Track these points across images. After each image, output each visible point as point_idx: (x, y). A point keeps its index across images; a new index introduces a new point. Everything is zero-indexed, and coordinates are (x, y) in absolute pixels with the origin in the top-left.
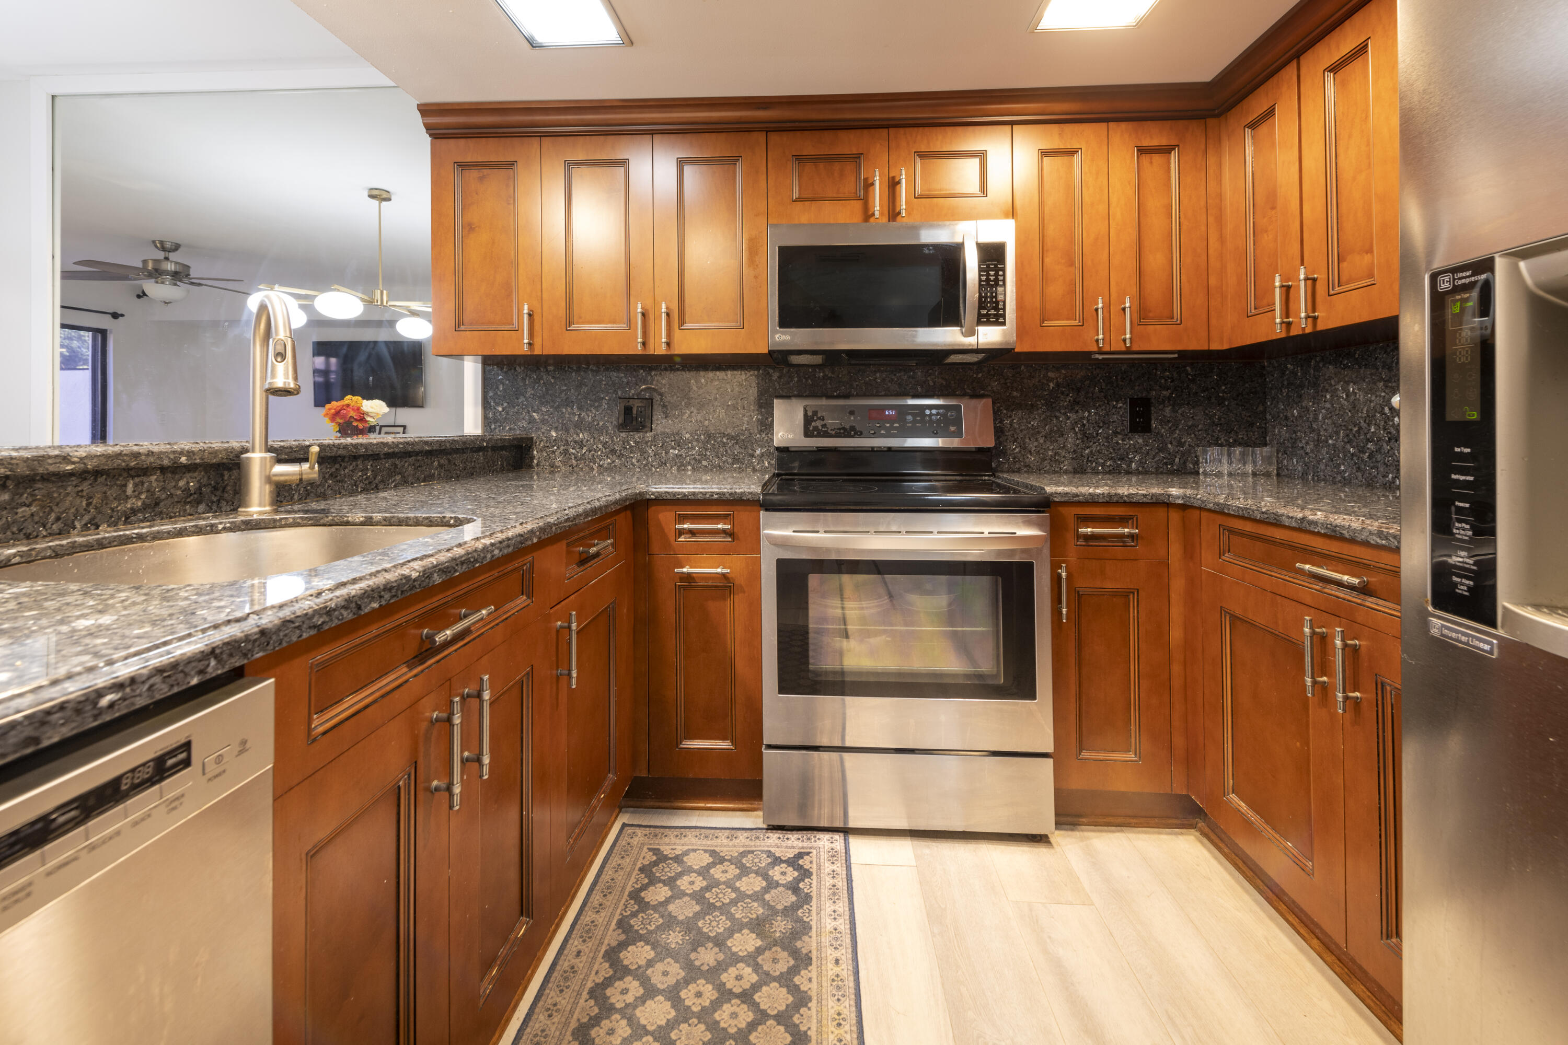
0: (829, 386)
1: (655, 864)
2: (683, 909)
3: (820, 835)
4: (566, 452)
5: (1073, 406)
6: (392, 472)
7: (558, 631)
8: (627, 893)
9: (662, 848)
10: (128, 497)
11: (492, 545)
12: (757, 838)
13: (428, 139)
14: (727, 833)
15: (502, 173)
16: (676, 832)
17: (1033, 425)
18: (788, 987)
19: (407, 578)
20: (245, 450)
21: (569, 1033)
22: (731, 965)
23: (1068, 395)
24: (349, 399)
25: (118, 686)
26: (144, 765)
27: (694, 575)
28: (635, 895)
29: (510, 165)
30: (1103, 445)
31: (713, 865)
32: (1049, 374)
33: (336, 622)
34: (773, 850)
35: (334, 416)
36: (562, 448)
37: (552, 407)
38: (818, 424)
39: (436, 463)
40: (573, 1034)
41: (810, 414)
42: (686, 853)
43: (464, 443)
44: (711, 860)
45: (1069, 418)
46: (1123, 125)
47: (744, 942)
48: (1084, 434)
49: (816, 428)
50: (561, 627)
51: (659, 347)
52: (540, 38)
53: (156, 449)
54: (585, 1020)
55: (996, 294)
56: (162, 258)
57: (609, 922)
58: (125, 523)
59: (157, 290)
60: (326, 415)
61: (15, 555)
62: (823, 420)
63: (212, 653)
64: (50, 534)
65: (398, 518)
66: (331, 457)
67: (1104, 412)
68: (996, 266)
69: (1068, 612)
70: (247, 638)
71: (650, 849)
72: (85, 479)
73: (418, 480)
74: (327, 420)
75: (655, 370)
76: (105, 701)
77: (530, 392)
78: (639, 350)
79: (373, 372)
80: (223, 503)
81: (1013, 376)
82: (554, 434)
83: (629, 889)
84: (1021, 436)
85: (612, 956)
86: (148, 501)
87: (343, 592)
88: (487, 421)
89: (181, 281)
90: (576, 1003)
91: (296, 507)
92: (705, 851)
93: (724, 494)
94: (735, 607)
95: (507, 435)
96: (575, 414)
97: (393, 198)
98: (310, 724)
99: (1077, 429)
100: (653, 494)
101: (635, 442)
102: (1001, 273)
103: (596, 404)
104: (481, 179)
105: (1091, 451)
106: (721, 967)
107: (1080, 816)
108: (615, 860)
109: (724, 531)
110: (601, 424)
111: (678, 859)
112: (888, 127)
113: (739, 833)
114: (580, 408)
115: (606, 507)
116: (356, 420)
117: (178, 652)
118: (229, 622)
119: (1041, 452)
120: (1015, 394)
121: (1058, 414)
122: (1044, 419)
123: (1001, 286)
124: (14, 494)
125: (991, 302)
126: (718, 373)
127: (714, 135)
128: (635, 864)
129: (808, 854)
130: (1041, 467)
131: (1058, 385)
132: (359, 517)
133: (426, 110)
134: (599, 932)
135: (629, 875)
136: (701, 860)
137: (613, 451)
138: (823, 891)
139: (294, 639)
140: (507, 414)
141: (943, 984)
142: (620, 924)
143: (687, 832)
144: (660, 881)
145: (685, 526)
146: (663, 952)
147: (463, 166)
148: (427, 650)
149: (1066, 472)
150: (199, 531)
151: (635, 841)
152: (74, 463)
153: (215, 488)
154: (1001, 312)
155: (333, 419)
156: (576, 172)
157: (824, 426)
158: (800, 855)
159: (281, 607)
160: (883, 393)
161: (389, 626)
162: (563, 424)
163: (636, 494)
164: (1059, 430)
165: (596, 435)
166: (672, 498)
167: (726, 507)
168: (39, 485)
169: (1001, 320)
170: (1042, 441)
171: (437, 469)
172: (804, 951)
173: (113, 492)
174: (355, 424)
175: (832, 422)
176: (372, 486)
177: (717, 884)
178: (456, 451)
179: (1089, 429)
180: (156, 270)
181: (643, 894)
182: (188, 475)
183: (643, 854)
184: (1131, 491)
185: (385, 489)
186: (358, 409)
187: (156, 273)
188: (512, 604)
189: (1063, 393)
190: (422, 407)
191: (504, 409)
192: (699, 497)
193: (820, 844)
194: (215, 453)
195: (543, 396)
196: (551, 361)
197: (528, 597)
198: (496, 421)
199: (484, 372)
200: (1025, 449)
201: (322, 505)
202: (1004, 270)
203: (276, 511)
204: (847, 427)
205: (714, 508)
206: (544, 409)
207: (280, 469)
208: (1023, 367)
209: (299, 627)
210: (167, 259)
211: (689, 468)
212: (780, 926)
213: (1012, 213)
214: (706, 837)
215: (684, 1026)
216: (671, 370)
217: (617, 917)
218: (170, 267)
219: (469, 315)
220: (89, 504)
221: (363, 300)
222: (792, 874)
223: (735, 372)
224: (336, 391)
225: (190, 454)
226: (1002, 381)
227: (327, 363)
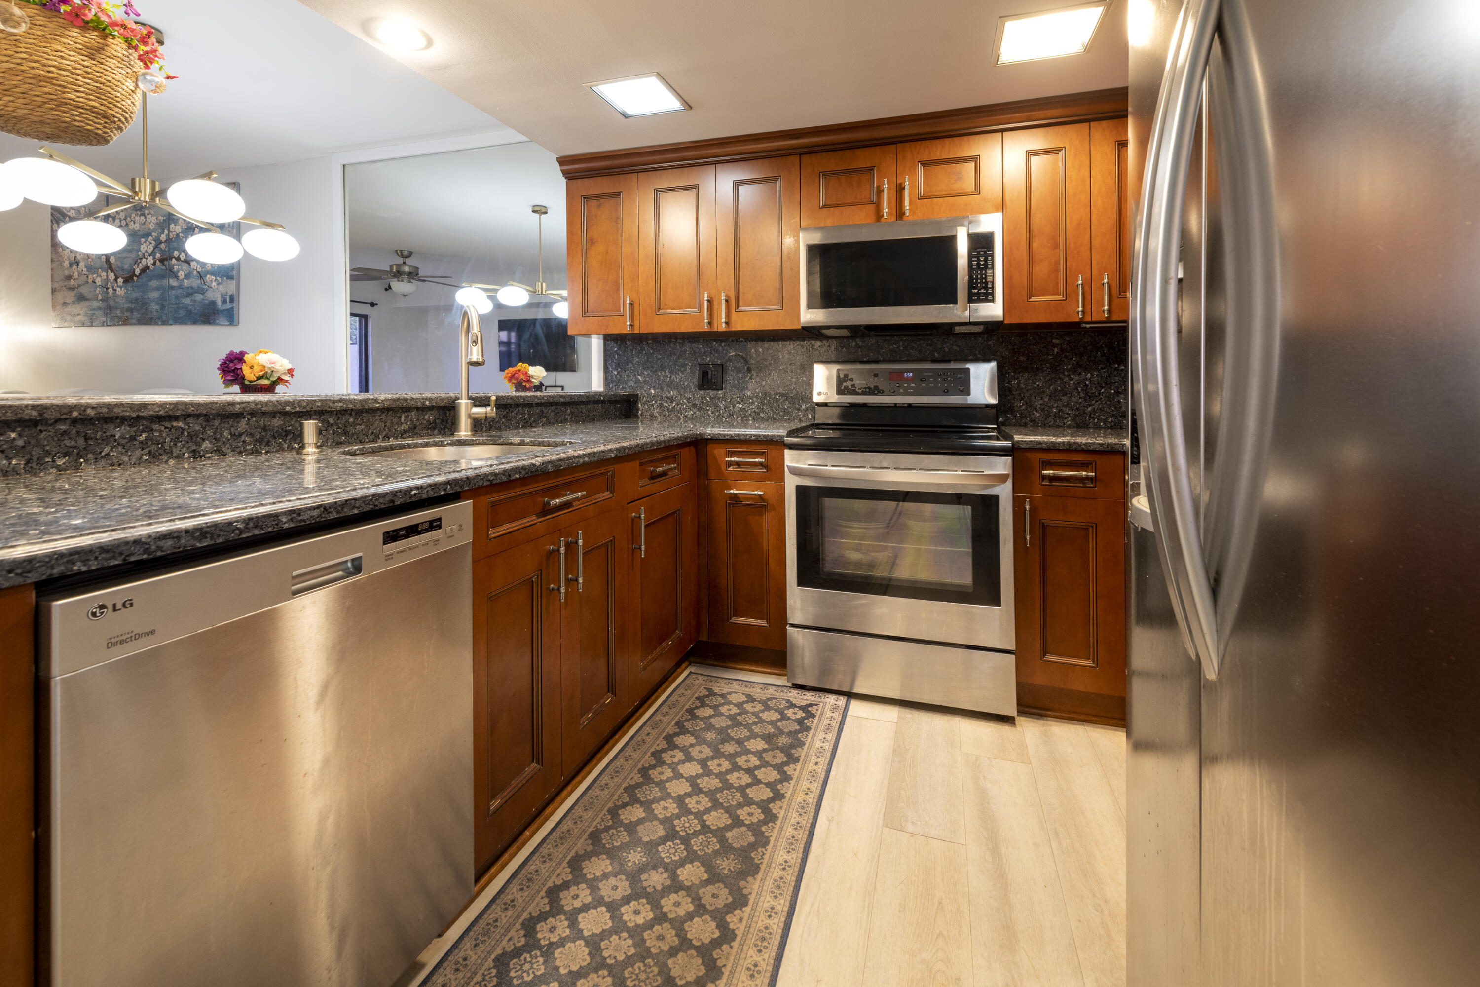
0: (860, 353)
1: (707, 696)
2: (720, 722)
3: (830, 696)
4: (661, 405)
5: (1076, 369)
6: (542, 415)
7: (633, 520)
8: (685, 709)
9: (713, 689)
10: (402, 424)
11: (584, 455)
12: (783, 691)
13: (564, 180)
14: (761, 686)
15: (612, 201)
16: (727, 681)
17: (1038, 385)
18: (779, 771)
19: (534, 465)
20: (457, 398)
21: (636, 770)
22: (744, 754)
23: (1072, 359)
24: (520, 366)
25: (417, 488)
26: (426, 522)
27: (740, 496)
28: (690, 711)
29: (617, 195)
30: (1105, 403)
31: (747, 702)
32: (1054, 341)
33: (498, 481)
34: (791, 699)
35: (511, 378)
36: (658, 402)
37: (651, 371)
38: (849, 384)
39: (569, 411)
40: (638, 771)
41: (842, 376)
42: (730, 693)
43: (588, 397)
44: (746, 699)
45: (1072, 379)
46: (1104, 124)
47: (758, 745)
48: (1087, 394)
49: (846, 388)
50: (635, 517)
51: (720, 326)
52: (629, 112)
53: (414, 397)
54: (647, 766)
55: (986, 276)
56: (401, 262)
57: (670, 722)
58: (401, 438)
59: (400, 287)
60: (505, 377)
61: (357, 449)
62: (852, 381)
63: (448, 482)
64: (370, 441)
65: (539, 441)
66: (503, 405)
67: (1106, 374)
68: (985, 252)
69: (1030, 538)
70: (461, 479)
71: (705, 688)
72: (383, 412)
73: (557, 422)
74: (506, 381)
75: (725, 342)
76: (413, 493)
77: (636, 360)
78: (706, 328)
79: (534, 347)
80: (447, 430)
81: (1020, 343)
82: (653, 392)
83: (687, 707)
84: (1027, 394)
85: (669, 739)
86: (411, 426)
87: (502, 467)
88: (607, 381)
89: (413, 279)
90: (642, 757)
91: (484, 434)
92: (743, 694)
93: (759, 436)
94: (767, 520)
95: (621, 392)
96: (667, 377)
97: (549, 211)
98: (488, 532)
99: (1080, 389)
100: (710, 435)
101: (711, 398)
102: (990, 258)
103: (682, 369)
104: (599, 206)
105: (1094, 409)
106: (737, 754)
107: (1049, 710)
108: (681, 691)
109: (761, 464)
110: (686, 384)
111: (723, 696)
112: (895, 143)
113: (770, 687)
114: (671, 372)
115: (669, 441)
116: (525, 381)
117: (436, 480)
118: (454, 472)
119: (1046, 409)
120: (1022, 358)
121: (1062, 376)
122: (1049, 380)
123: (990, 269)
124: (355, 419)
125: (981, 283)
126: (772, 343)
127: (760, 161)
128: (693, 694)
129: (816, 705)
130: (1046, 422)
131: (1062, 350)
132: (517, 440)
133: (562, 161)
134: (663, 726)
135: (689, 700)
136: (739, 698)
137: (695, 405)
138: (820, 726)
139: (481, 484)
140: (621, 376)
141: (888, 788)
142: (677, 724)
143: (733, 682)
144: (708, 705)
145: (733, 459)
146: (701, 741)
147: (587, 198)
148: (546, 510)
149: (1069, 427)
150: (435, 444)
151: (696, 682)
152: (379, 403)
153: (443, 421)
154: (990, 291)
155: (510, 380)
156: (663, 197)
157: (853, 386)
158: (811, 705)
159: (475, 469)
160: (905, 359)
161: (526, 491)
162: (660, 384)
163: (697, 434)
164: (1062, 390)
165: (682, 393)
166: (723, 438)
167: (762, 447)
168: (364, 415)
169: (990, 297)
170: (1046, 400)
171: (569, 415)
172: (796, 755)
173: (395, 420)
174: (524, 384)
175: (859, 383)
176: (528, 424)
177: (747, 712)
178: (583, 403)
179: (1092, 389)
180: (398, 272)
181: (695, 711)
182: (429, 412)
183: (700, 690)
184: (1089, 441)
185: (536, 427)
186: (526, 373)
187: (398, 274)
188: (600, 495)
189: (1066, 357)
190: (575, 371)
191: (618, 373)
192: (742, 438)
193: (827, 700)
194: (442, 399)
195: (645, 363)
196: (650, 337)
197: (611, 493)
198: (612, 382)
199: (605, 345)
200: (1031, 406)
201: (499, 433)
202: (992, 256)
203: (474, 435)
204: (872, 387)
205: (754, 446)
206: (646, 373)
207: (476, 410)
208: (1029, 335)
209: (482, 479)
210: (404, 263)
211: (751, 418)
212: (783, 740)
213: (1002, 206)
214: (746, 686)
215: (706, 779)
216: (737, 341)
217: (676, 720)
218: (406, 269)
219: (591, 307)
220: (385, 426)
221: (528, 291)
222: (800, 714)
223: (785, 343)
224: (514, 359)
225: (430, 400)
226: (1010, 347)
227: (509, 337)
